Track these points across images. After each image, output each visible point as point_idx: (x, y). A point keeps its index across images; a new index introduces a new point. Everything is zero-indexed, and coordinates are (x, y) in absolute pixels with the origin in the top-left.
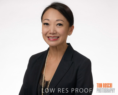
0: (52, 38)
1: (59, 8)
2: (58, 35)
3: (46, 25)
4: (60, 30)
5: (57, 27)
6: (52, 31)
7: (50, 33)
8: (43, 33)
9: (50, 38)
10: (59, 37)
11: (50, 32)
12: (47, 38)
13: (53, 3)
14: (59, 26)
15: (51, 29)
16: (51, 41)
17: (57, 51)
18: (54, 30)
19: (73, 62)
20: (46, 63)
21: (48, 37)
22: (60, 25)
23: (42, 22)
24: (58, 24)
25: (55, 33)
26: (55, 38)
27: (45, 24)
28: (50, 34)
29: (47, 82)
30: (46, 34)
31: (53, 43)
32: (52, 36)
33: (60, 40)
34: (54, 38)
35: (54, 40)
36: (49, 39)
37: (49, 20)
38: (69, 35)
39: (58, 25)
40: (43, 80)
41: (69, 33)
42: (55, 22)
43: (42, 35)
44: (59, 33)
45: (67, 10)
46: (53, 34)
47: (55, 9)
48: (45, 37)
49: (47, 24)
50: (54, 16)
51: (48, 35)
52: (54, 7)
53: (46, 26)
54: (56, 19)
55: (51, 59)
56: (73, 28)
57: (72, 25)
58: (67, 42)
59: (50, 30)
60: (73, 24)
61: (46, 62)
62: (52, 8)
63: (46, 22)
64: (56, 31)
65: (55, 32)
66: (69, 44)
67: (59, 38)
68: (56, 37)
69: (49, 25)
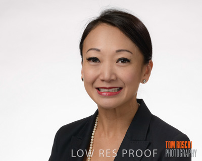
0: (106, 90)
2: (119, 85)
3: (92, 61)
4: (124, 73)
5: (118, 65)
6: (106, 76)
7: (103, 81)
9: (102, 90)
10: (121, 88)
11: (101, 78)
12: (96, 91)
14: (122, 64)
15: (104, 70)
16: (105, 97)
18: (112, 73)
19: (150, 143)
20: (91, 145)
21: (98, 89)
22: (124, 60)
24: (120, 59)
25: (113, 80)
26: (113, 89)
27: (89, 59)
28: (101, 82)
30: (93, 82)
31: (109, 102)
32: (108, 86)
33: (124, 95)
34: (111, 90)
36: (100, 94)
37: (99, 50)
38: (143, 83)
39: (120, 62)
41: (144, 78)
42: (113, 56)
44: (121, 80)
45: (138, 27)
46: (110, 81)
47: (113, 25)
49: (95, 60)
51: (99, 84)
52: (109, 21)
53: (92, 63)
54: (115, 48)
55: (103, 135)
56: (150, 68)
57: (150, 61)
59: (102, 74)
60: (151, 59)
61: (91, 142)
62: (105, 24)
63: (93, 54)
64: (115, 75)
65: (113, 77)
67: (123, 90)
68: (116, 89)
69: (100, 62)
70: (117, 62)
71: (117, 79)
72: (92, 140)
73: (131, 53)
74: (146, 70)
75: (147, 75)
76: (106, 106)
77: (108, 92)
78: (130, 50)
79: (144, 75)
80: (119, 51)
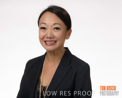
0: (49, 42)
1: (56, 12)
2: (55, 39)
4: (57, 34)
5: (54, 31)
6: (49, 36)
7: (47, 38)
8: (39, 37)
9: (47, 42)
10: (56, 41)
11: (47, 36)
12: (44, 42)
13: (50, 7)
14: (57, 30)
15: (48, 33)
16: (48, 45)
17: (55, 55)
18: (51, 34)
19: (71, 67)
21: (45, 42)
22: (57, 28)
23: (39, 26)
26: (52, 42)
29: (44, 87)
30: (43, 39)
31: (51, 48)
32: (50, 40)
33: (57, 45)
34: (51, 42)
35: (52, 45)
36: (46, 44)
37: (45, 24)
38: (67, 39)
39: (55, 29)
40: (41, 86)
42: (52, 26)
43: (38, 39)
44: (56, 37)
45: (64, 13)
46: (50, 38)
47: (52, 12)
48: (42, 41)
49: (44, 28)
50: (51, 20)
51: (45, 39)
52: (50, 10)
53: (43, 30)
56: (70, 32)
58: (65, 46)
59: (47, 35)
60: (71, 28)
62: (49, 12)
63: (43, 26)
64: (53, 35)
65: (52, 36)
66: (67, 48)
68: (54, 42)
69: (46, 29)
70: (54, 29)
71: (54, 37)
72: (43, 66)
73: (60, 25)
74: (69, 33)
75: (69, 36)
76: (49, 50)
77: (50, 43)
78: (60, 24)
79: (68, 36)
80: (55, 24)
